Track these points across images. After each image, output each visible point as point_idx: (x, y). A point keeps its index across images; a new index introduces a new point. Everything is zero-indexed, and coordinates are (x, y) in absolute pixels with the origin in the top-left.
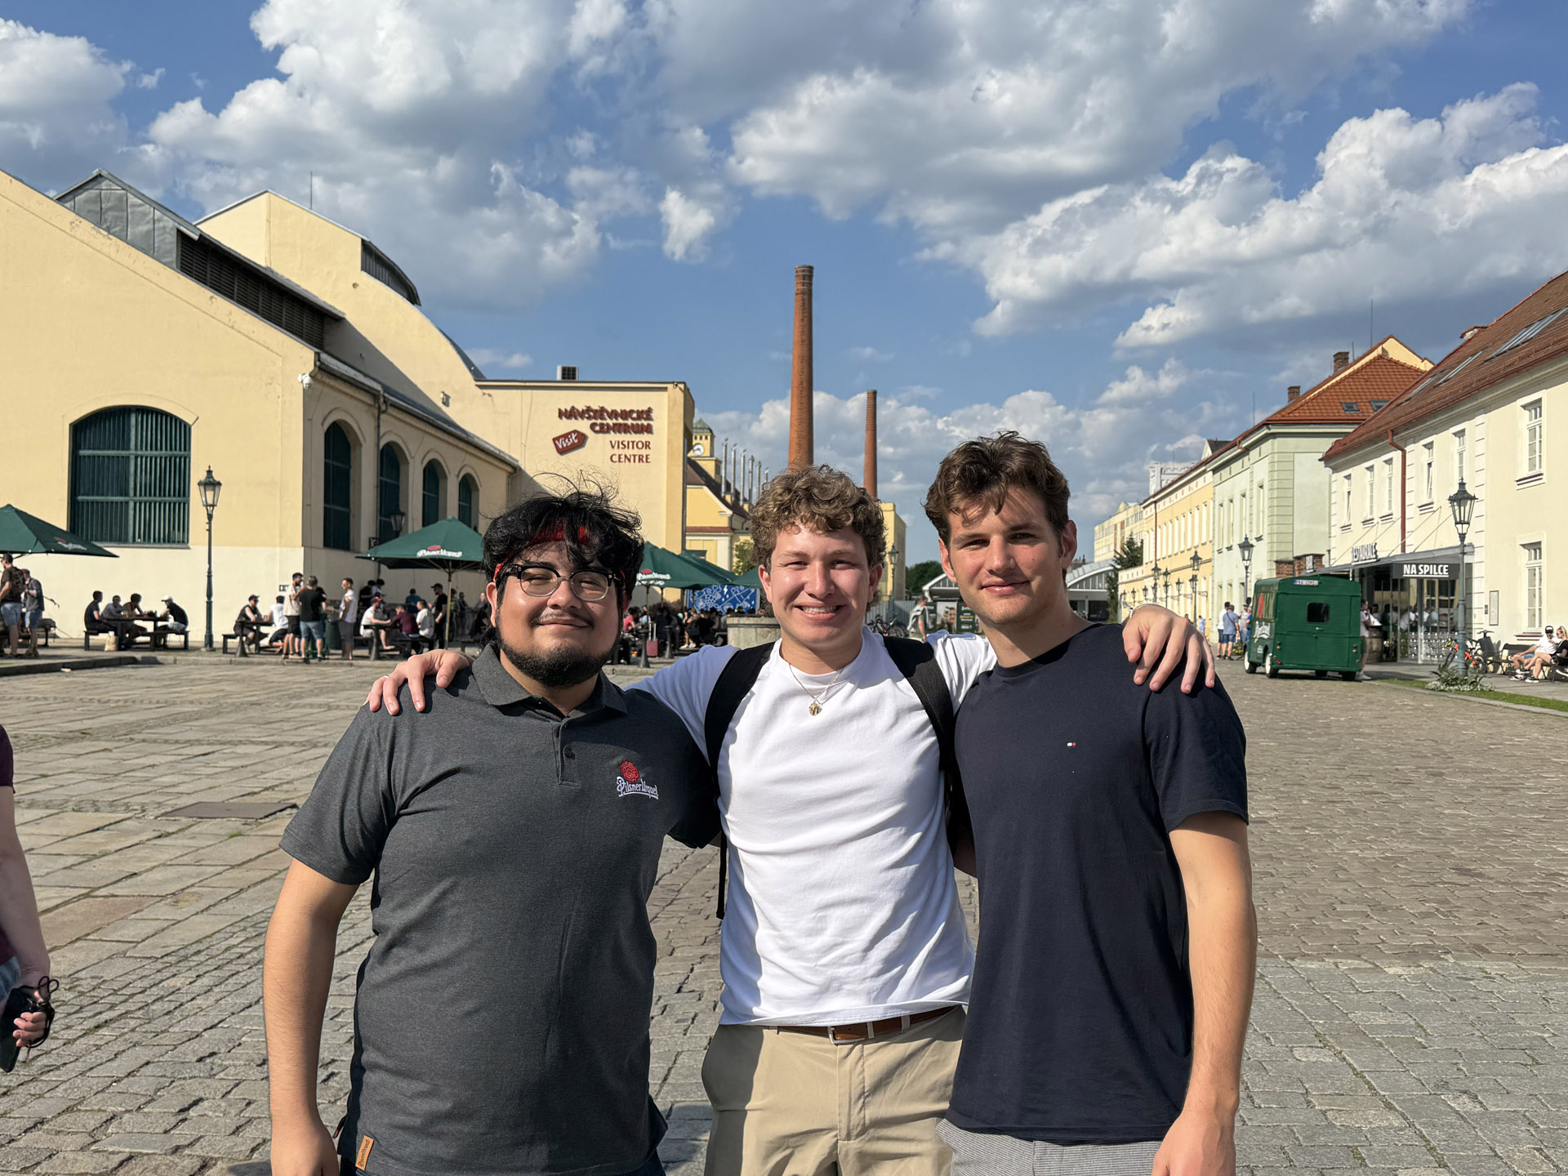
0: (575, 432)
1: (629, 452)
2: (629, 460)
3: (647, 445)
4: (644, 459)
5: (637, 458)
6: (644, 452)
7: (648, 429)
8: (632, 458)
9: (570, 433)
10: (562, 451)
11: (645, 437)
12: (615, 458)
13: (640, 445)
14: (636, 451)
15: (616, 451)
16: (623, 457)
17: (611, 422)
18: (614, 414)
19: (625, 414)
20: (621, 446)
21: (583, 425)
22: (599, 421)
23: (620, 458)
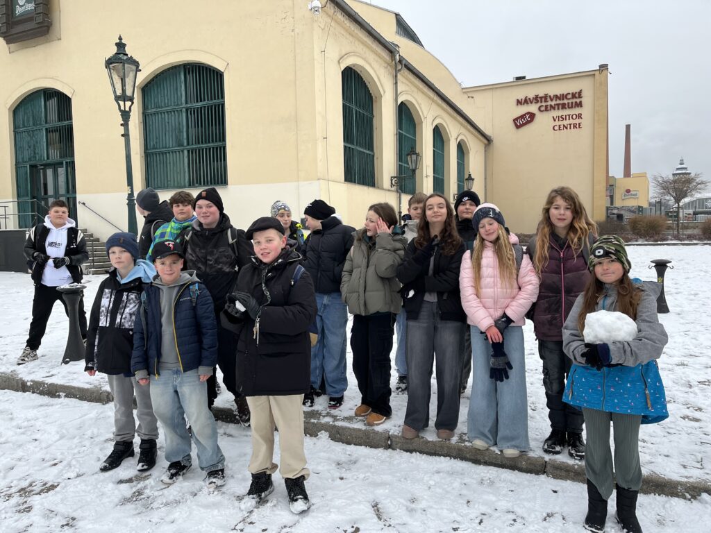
0: (528, 113)
1: (566, 122)
2: (567, 128)
3: (579, 116)
4: (578, 126)
5: (572, 126)
6: (577, 121)
7: (580, 105)
8: (569, 126)
9: (525, 115)
10: (518, 127)
11: (576, 111)
12: (556, 128)
13: (574, 117)
14: (572, 121)
15: (557, 123)
16: (562, 126)
17: (553, 103)
18: (557, 97)
19: (563, 97)
20: (560, 119)
21: (533, 108)
22: (544, 104)
23: (560, 127)
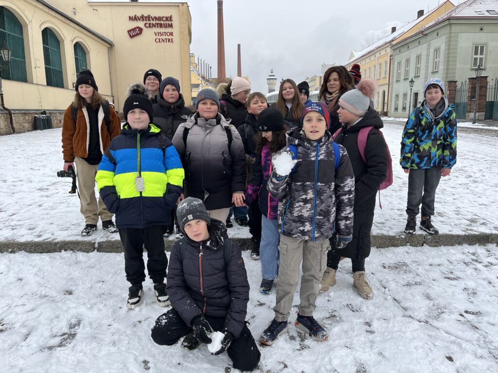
0: (138, 27)
1: (164, 37)
2: (164, 41)
4: (171, 41)
5: (167, 40)
6: (170, 37)
7: (171, 26)
9: (135, 28)
10: (132, 37)
11: (169, 30)
12: (157, 40)
13: (168, 34)
14: (167, 37)
15: (158, 37)
16: (161, 40)
17: (154, 22)
18: (156, 18)
19: (160, 19)
20: (160, 34)
21: (141, 24)
22: (148, 22)
23: (159, 40)
